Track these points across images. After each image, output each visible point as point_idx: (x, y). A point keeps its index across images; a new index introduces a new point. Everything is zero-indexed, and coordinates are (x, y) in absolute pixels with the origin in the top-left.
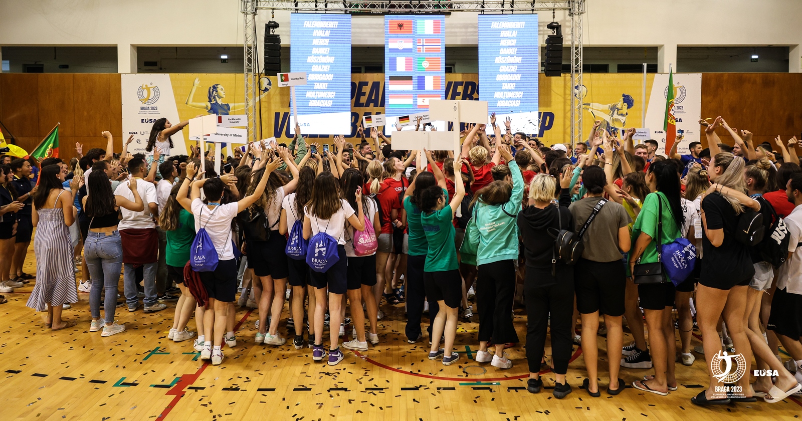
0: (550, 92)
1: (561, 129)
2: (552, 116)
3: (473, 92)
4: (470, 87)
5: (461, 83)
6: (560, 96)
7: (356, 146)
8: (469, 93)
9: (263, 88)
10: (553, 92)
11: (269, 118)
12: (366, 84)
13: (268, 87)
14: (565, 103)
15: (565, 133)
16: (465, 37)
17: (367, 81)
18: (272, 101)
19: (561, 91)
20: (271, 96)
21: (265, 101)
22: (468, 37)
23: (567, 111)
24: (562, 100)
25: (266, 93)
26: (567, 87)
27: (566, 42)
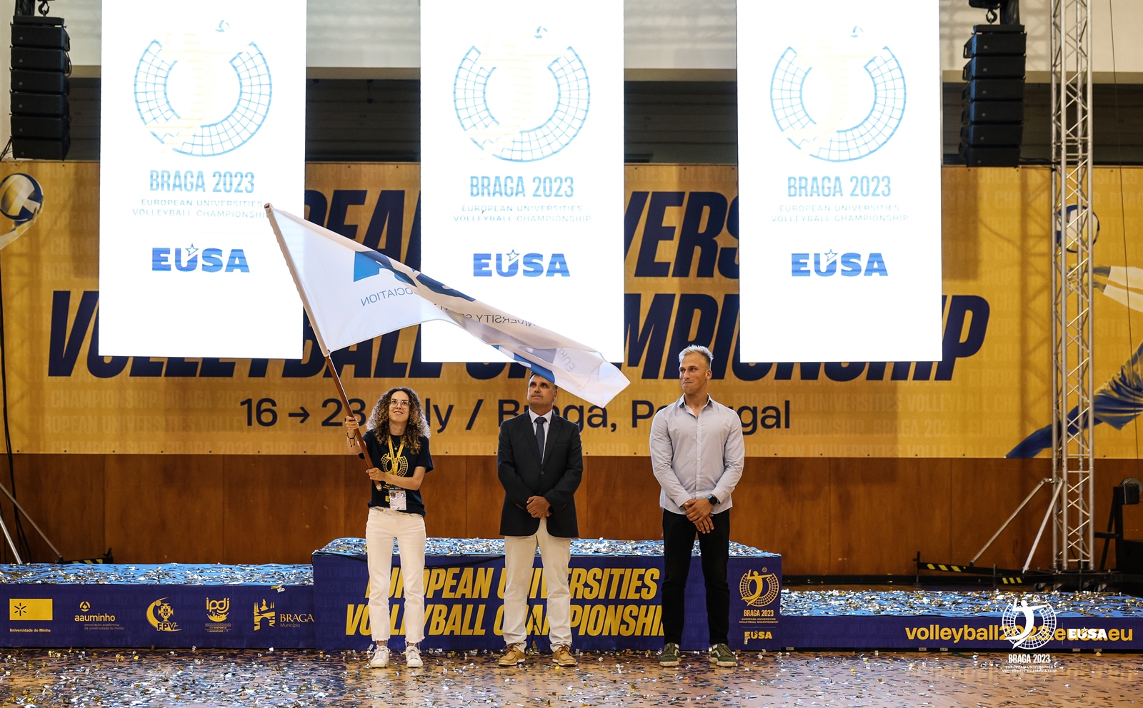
0: (976, 229)
1: (1011, 353)
2: (980, 308)
3: (714, 228)
4: (706, 210)
5: (676, 198)
6: (1009, 241)
7: (325, 405)
8: (702, 228)
9: (15, 210)
10: (983, 231)
11: (34, 309)
12: (359, 197)
13: (32, 206)
14: (1024, 264)
15: (1025, 365)
16: (688, 46)
17: (363, 189)
18: (43, 252)
19: (1011, 226)
20: (42, 238)
21: (21, 255)
22: (700, 46)
23: (1031, 292)
24: (1016, 254)
25: (26, 226)
26: (1031, 212)
27: (1036, 63)
